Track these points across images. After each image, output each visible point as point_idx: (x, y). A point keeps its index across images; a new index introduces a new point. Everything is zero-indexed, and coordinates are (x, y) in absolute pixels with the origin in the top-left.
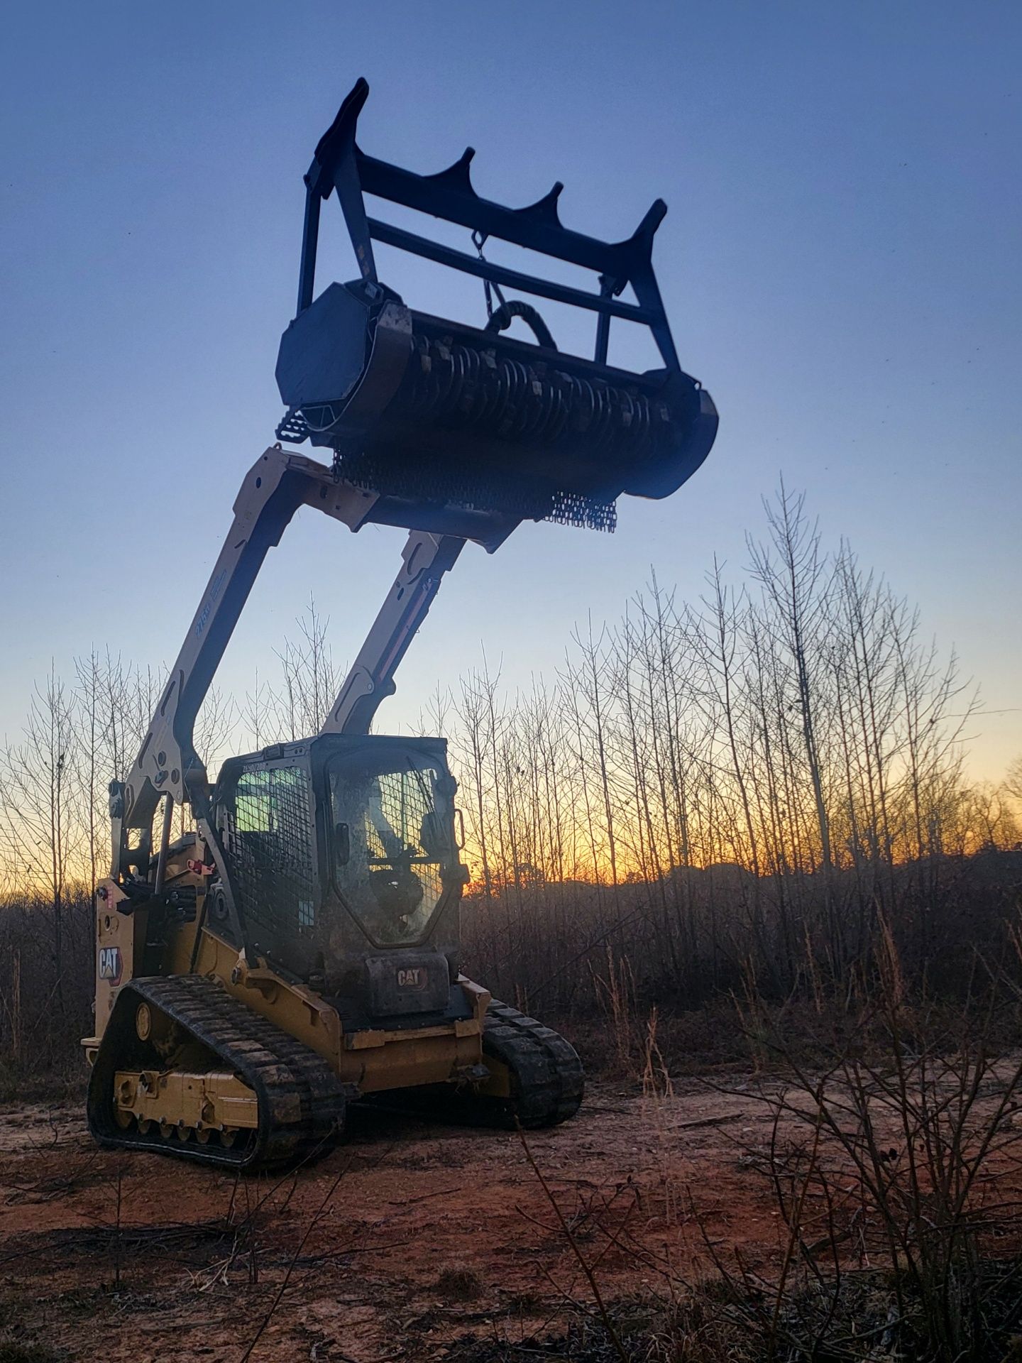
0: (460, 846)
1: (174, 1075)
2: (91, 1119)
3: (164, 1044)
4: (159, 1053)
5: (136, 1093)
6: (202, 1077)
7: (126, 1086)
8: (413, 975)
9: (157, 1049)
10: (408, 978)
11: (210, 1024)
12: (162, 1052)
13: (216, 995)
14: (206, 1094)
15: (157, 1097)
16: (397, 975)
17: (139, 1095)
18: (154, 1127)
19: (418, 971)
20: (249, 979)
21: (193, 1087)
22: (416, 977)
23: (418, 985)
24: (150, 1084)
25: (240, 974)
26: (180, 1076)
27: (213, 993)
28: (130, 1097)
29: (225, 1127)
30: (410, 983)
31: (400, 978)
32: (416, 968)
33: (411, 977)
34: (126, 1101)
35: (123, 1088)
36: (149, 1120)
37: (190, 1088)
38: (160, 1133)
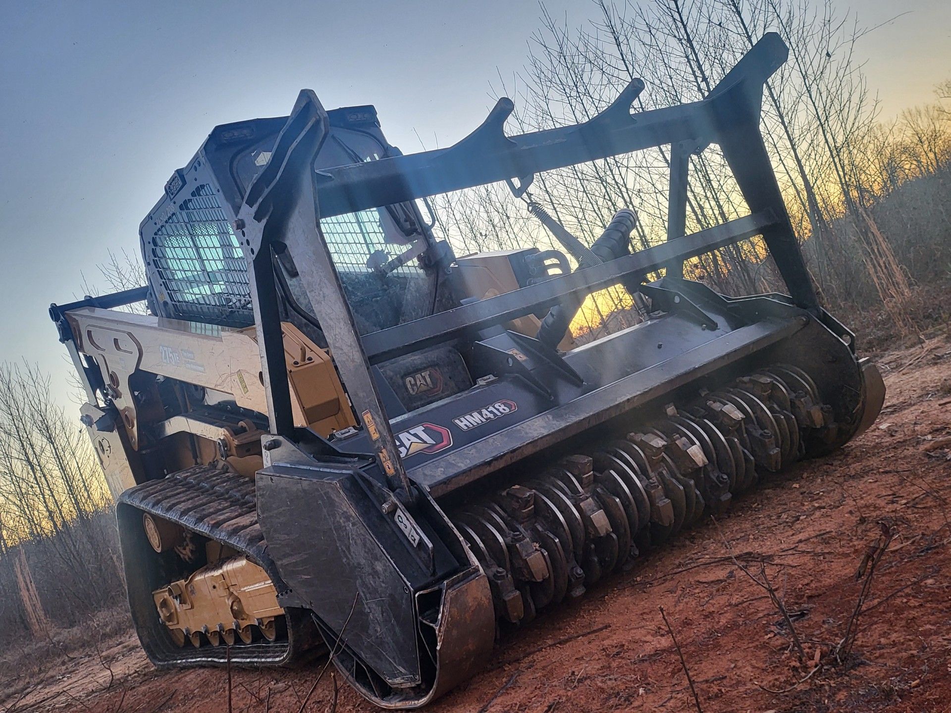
0: (430, 223)
1: (198, 578)
2: (146, 647)
3: (185, 549)
4: (185, 559)
5: (176, 609)
6: (220, 572)
7: (165, 604)
8: (424, 378)
9: (182, 556)
10: (418, 383)
11: (204, 509)
12: (186, 557)
13: (215, 478)
14: (231, 590)
15: (192, 607)
16: (404, 384)
17: (179, 610)
18: (203, 637)
19: (428, 372)
20: (238, 447)
21: (217, 585)
22: (428, 380)
23: (434, 388)
24: (180, 595)
25: (225, 445)
26: (202, 577)
27: (211, 477)
28: (171, 614)
29: (260, 620)
30: (424, 388)
31: (409, 386)
32: (425, 369)
33: (423, 382)
34: (170, 618)
35: (161, 607)
36: (196, 632)
37: (214, 587)
38: (210, 643)
